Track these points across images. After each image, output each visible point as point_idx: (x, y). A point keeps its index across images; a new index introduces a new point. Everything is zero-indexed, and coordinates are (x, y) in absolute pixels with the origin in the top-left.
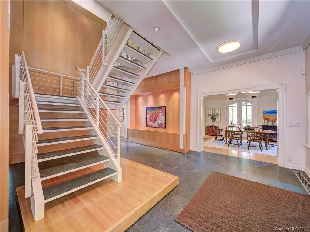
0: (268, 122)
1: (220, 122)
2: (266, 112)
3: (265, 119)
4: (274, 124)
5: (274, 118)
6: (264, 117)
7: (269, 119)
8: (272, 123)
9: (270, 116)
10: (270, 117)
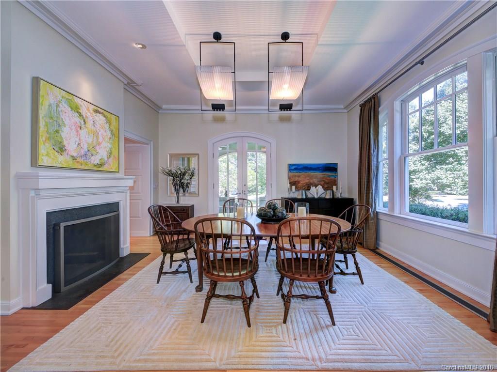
0: (297, 189)
1: (197, 193)
2: (293, 168)
3: (292, 183)
4: (308, 192)
5: (307, 181)
6: (289, 178)
7: (299, 182)
8: (304, 191)
9: (299, 176)
10: (300, 179)
